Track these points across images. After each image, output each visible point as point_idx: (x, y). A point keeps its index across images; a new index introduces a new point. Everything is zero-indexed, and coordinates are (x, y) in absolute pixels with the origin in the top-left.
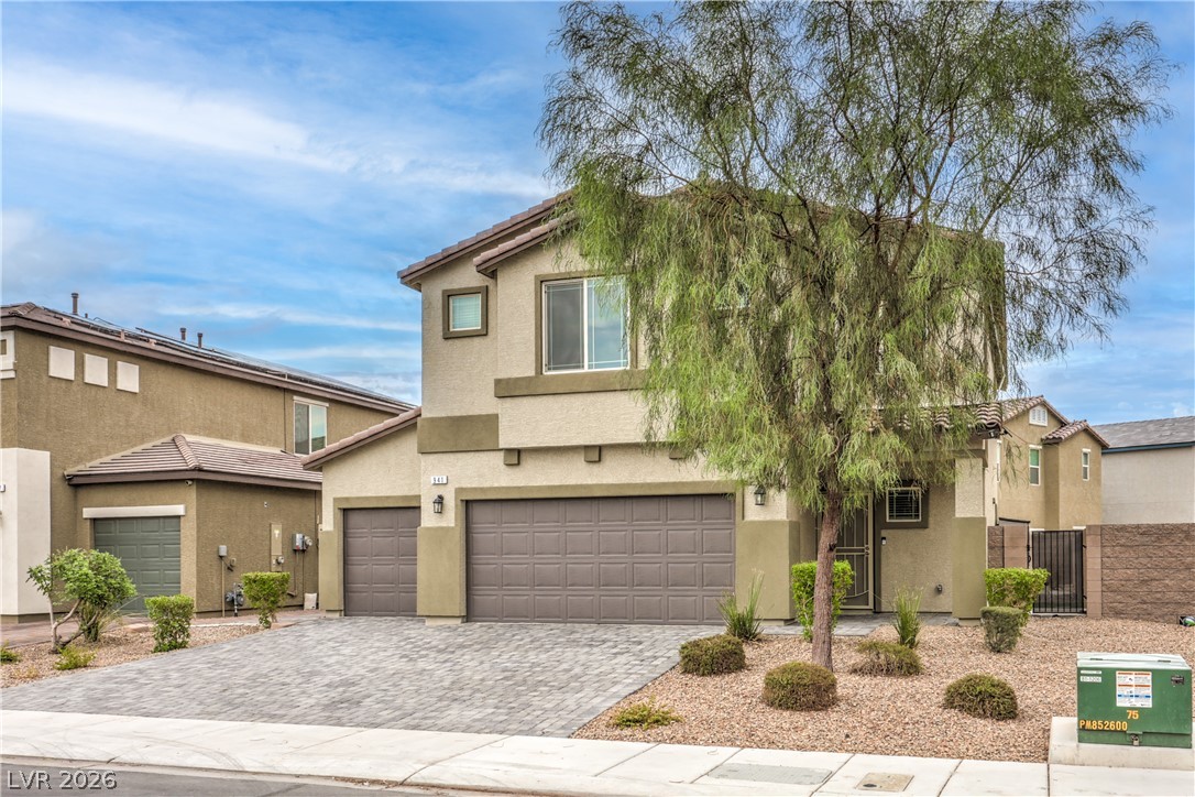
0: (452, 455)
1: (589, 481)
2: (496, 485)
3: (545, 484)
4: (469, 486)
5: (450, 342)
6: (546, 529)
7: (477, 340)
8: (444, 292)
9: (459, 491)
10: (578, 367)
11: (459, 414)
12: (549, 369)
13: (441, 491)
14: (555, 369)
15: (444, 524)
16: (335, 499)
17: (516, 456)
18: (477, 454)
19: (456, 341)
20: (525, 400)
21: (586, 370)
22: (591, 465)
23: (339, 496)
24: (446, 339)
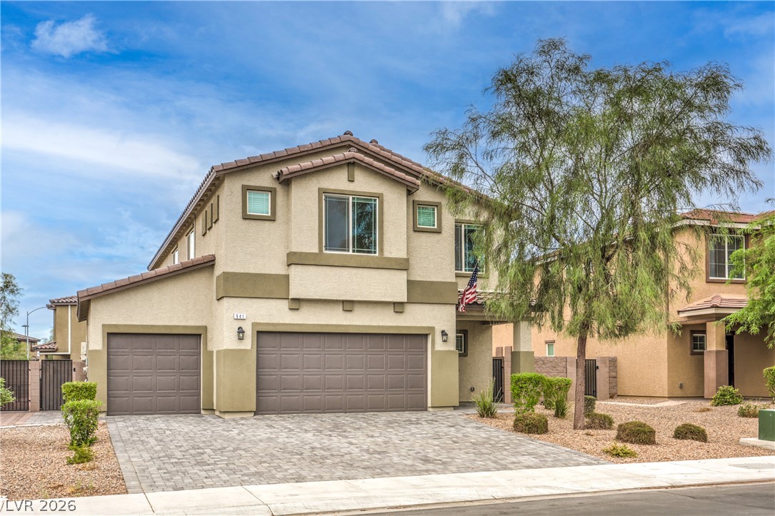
0: (249, 300)
1: (345, 323)
2: (281, 322)
3: (315, 323)
4: (262, 322)
5: (247, 221)
6: (311, 352)
7: (267, 223)
8: (243, 187)
9: (254, 325)
10: (345, 251)
11: (253, 272)
12: (326, 249)
13: (240, 324)
14: (329, 250)
15: (242, 347)
16: (103, 326)
17: (297, 303)
18: (268, 301)
19: (252, 221)
20: (311, 268)
21: (351, 253)
22: (346, 313)
23: (107, 323)
24: (244, 219)
